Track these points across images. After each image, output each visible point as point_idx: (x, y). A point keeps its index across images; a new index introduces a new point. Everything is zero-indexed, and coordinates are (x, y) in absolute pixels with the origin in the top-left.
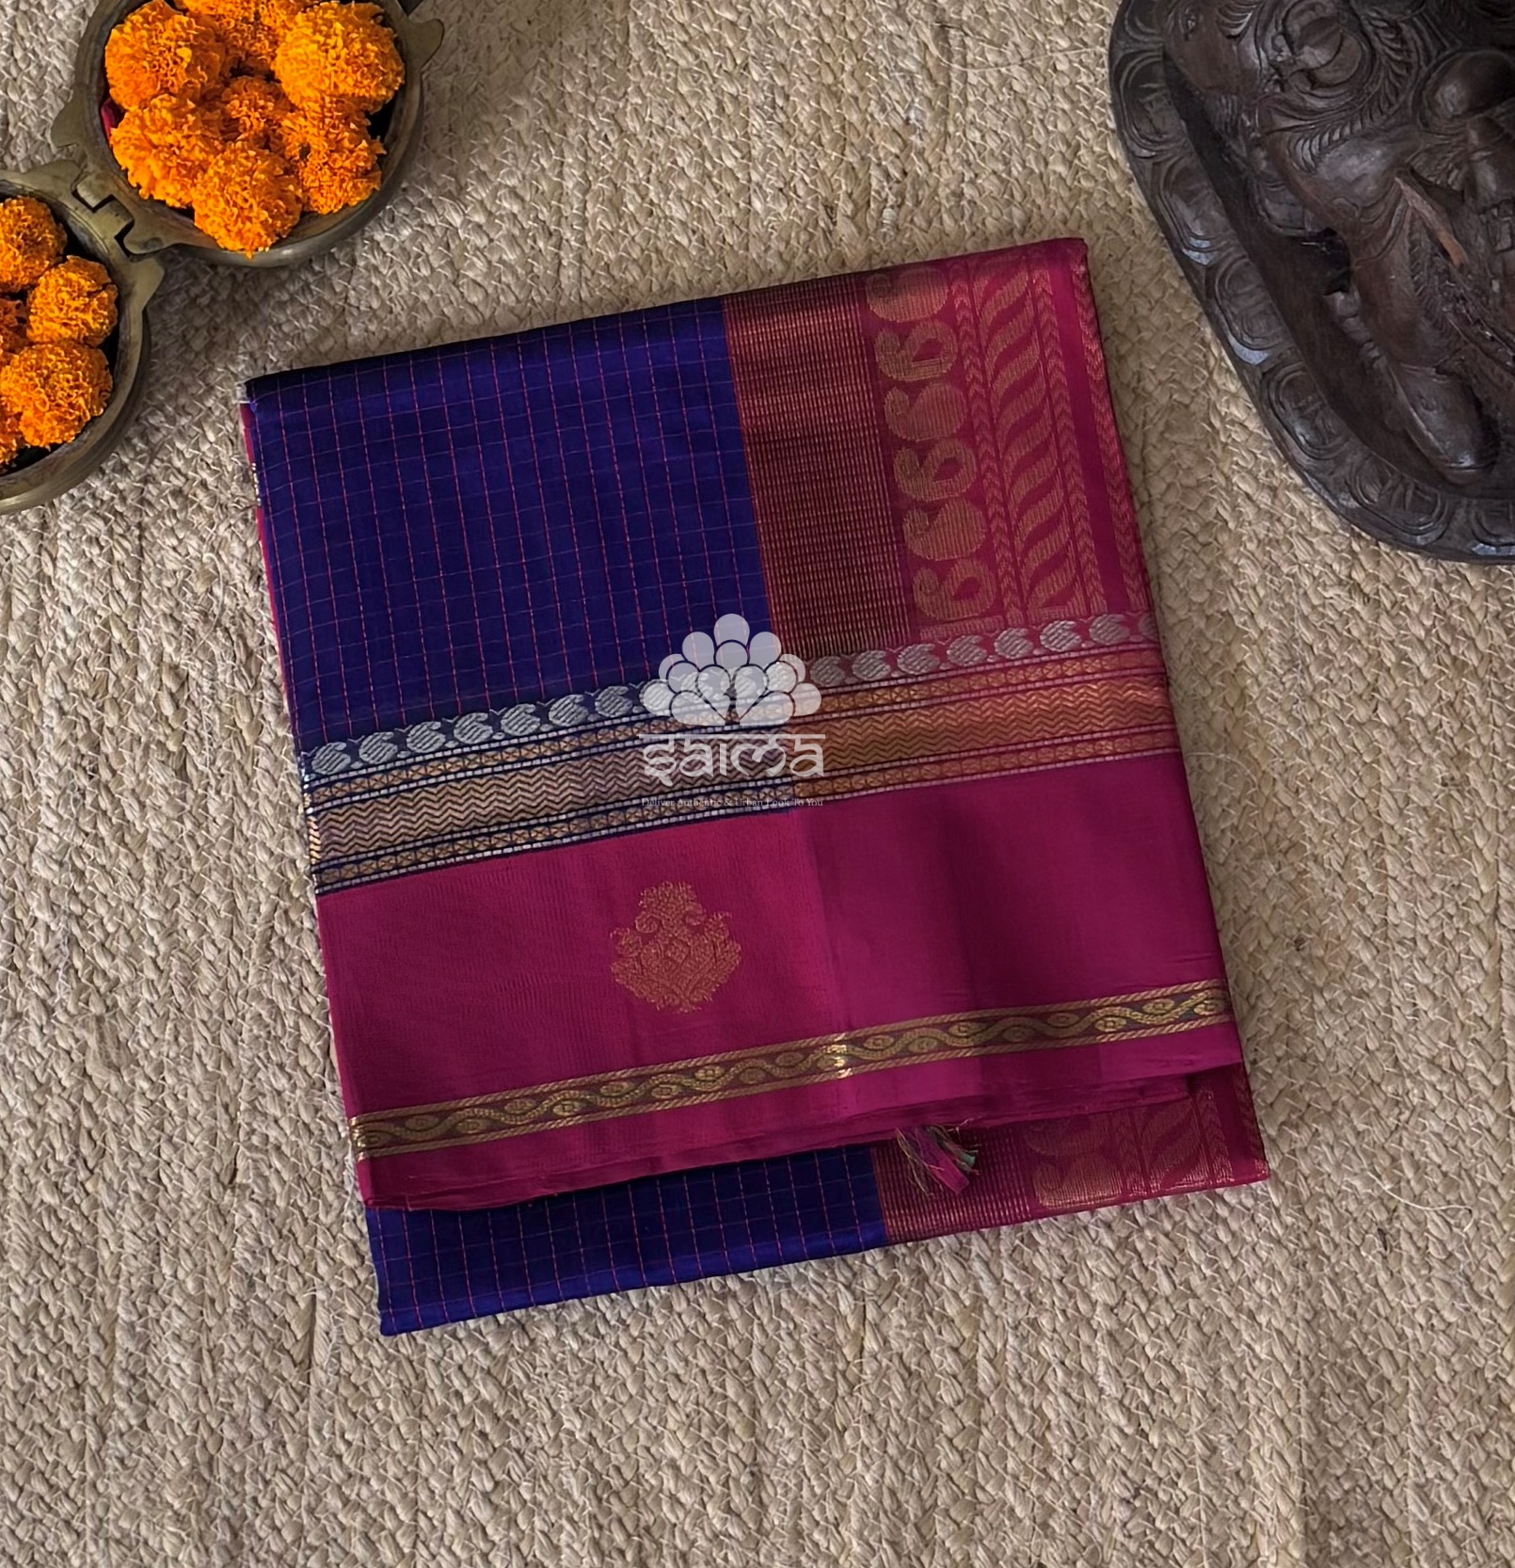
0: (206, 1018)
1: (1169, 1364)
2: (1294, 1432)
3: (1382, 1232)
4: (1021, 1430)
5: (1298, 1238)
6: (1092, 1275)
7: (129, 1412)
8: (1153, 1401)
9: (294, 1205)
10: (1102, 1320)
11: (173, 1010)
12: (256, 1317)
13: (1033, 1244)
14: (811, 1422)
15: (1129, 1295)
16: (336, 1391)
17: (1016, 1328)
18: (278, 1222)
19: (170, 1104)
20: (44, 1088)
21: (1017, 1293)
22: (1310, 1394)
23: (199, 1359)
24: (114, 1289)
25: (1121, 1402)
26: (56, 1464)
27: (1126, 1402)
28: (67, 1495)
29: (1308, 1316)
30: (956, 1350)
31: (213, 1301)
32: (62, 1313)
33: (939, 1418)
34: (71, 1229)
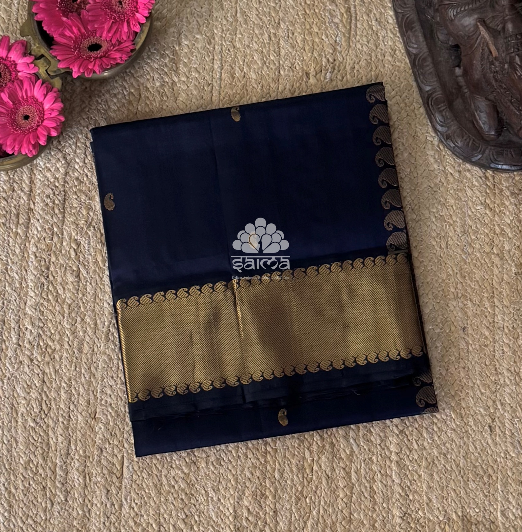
0: (86, 361)
1: (416, 472)
2: (459, 493)
3: (490, 427)
4: (366, 495)
5: (461, 429)
6: (390, 442)
7: (62, 497)
8: (411, 485)
9: (116, 424)
10: (394, 457)
11: (75, 359)
12: (104, 462)
13: (371, 432)
14: (295, 495)
15: (403, 449)
16: (132, 486)
17: (364, 461)
18: (110, 430)
19: (73, 391)
20: (29, 387)
21: (365, 449)
22: (464, 481)
23: (85, 477)
24: (55, 455)
25: (400, 485)
26: (37, 514)
27: (402, 485)
28: (40, 524)
29: (464, 455)
30: (344, 469)
31: (89, 457)
32: (38, 463)
33: (339, 492)
34: (40, 435)
